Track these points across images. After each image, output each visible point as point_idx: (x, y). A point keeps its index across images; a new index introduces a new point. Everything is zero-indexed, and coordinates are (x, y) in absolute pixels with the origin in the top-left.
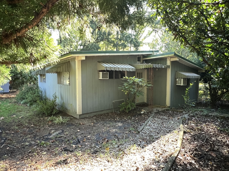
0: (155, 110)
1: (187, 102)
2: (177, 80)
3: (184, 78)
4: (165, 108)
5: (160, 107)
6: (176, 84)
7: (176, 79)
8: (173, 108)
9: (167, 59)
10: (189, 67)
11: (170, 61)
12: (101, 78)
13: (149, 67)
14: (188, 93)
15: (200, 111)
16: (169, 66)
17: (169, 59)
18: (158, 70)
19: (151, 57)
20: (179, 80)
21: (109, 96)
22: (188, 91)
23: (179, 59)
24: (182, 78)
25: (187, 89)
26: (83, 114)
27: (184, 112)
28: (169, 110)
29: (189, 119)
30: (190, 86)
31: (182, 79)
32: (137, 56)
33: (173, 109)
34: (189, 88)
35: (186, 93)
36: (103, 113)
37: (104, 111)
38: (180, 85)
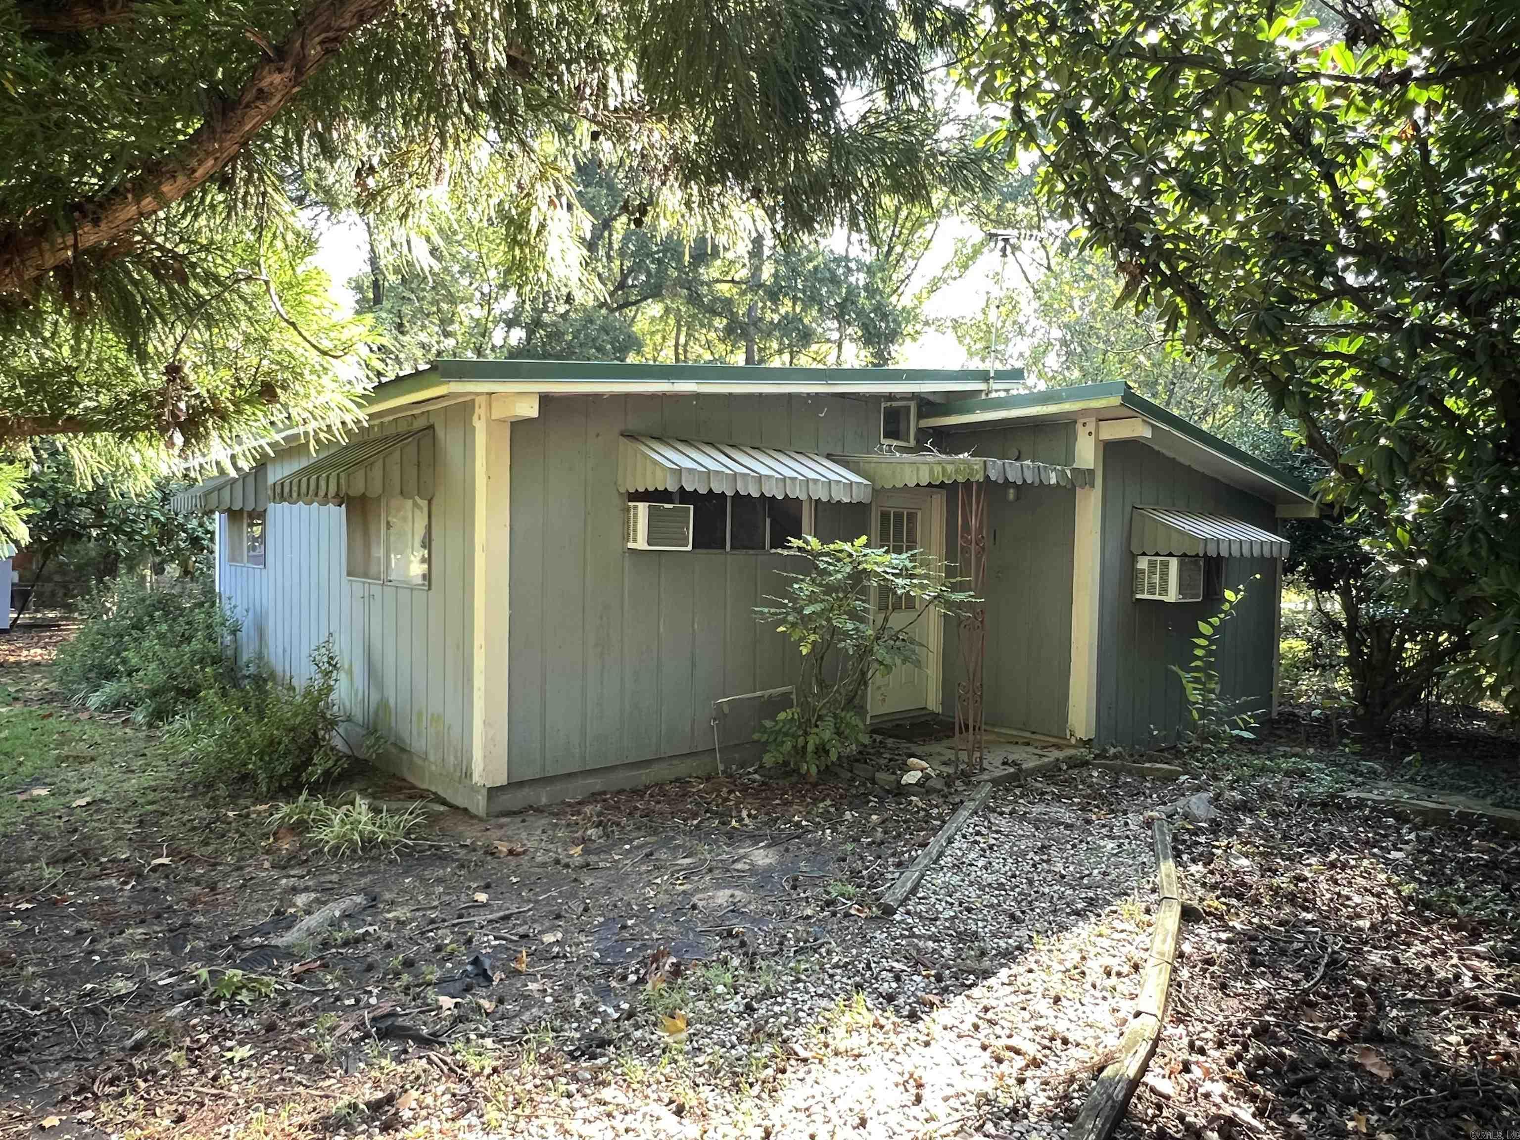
0: (998, 762)
1: (1203, 713)
2: (1143, 564)
3: (1185, 555)
4: (1059, 747)
5: (1028, 744)
6: (1133, 593)
7: (1133, 558)
8: (1112, 751)
9: (1079, 426)
10: (1216, 480)
11: (1097, 440)
12: (641, 544)
13: (961, 479)
14: (1210, 653)
15: (1287, 774)
16: (1091, 472)
17: (1091, 427)
18: (1018, 498)
19: (971, 411)
20: (1152, 564)
21: (693, 665)
22: (1212, 642)
23: (1153, 426)
24: (1170, 555)
25: (1204, 628)
26: (513, 785)
27: (1183, 778)
28: (1085, 764)
29: (1219, 825)
30: (1226, 607)
31: (1174, 563)
32: (883, 405)
33: (1115, 757)
34: (1215, 621)
35: (1199, 652)
36: (645, 776)
37: (656, 767)
38: (1156, 597)
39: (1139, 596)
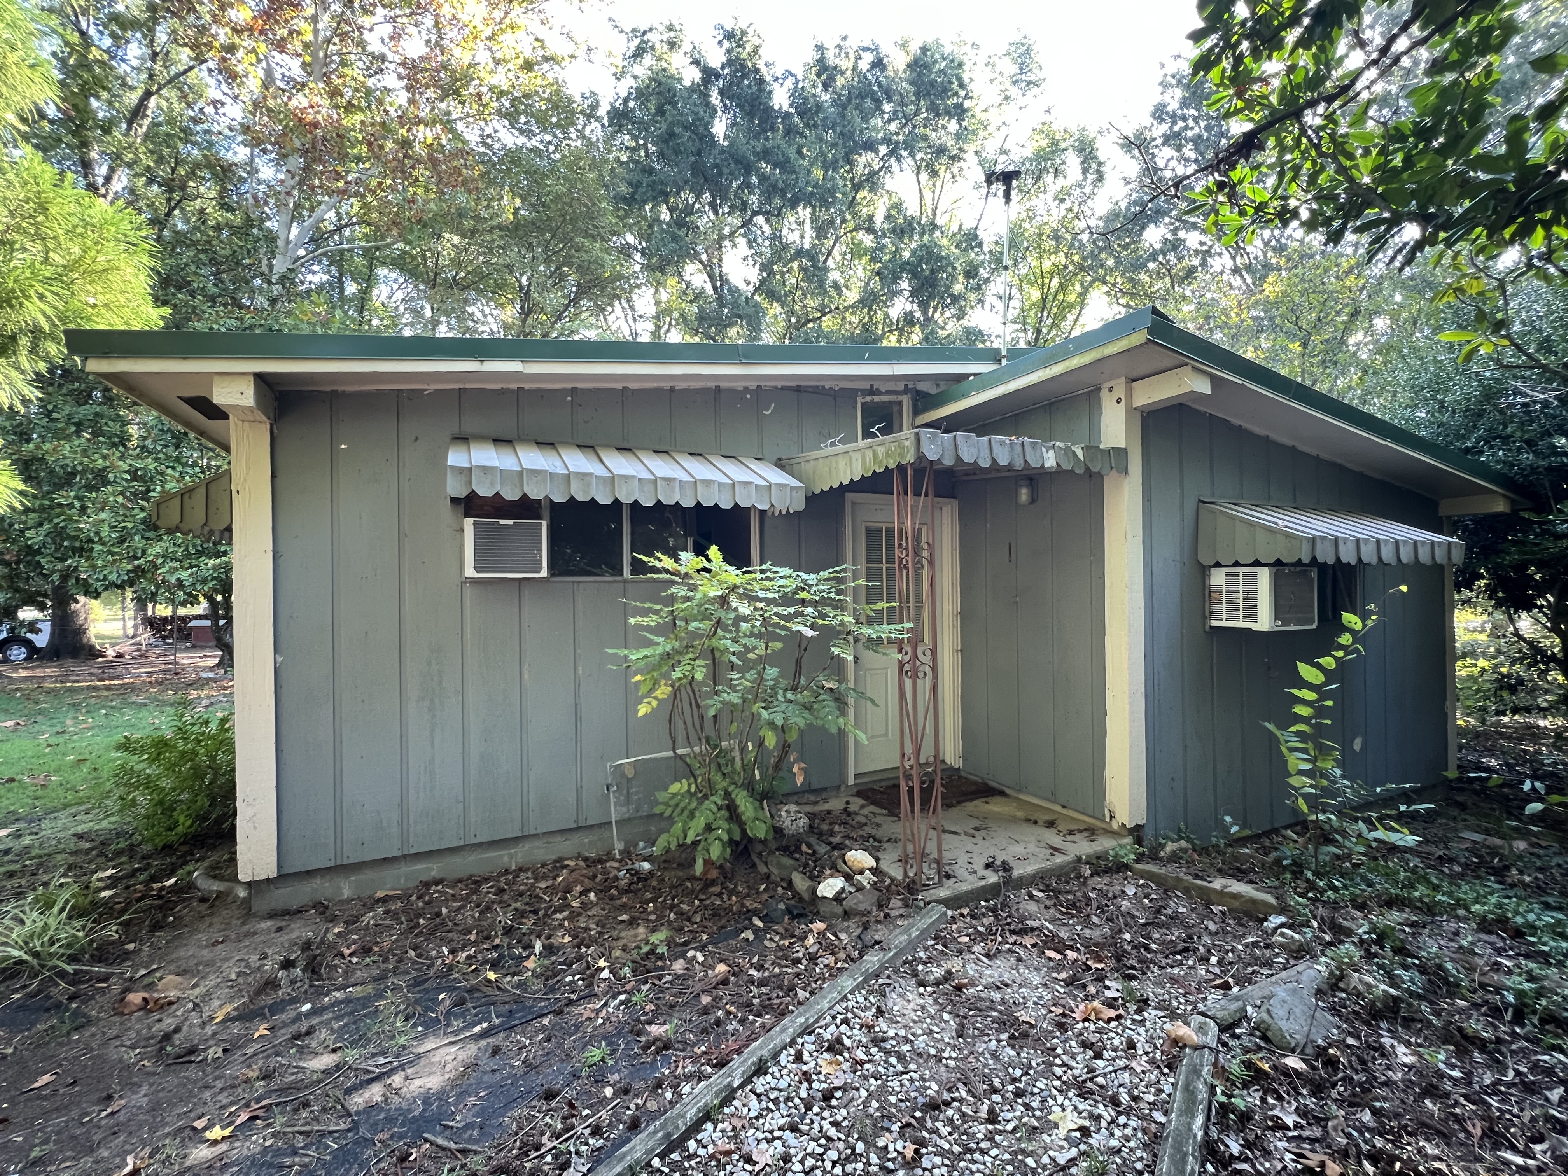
2: (1218, 578)
3: (1278, 563)
4: (1092, 832)
5: (1051, 824)
6: (1205, 618)
7: (1204, 571)
8: (1170, 847)
9: (1104, 393)
11: (1130, 410)
12: (470, 572)
13: (892, 465)
14: (1320, 711)
16: (1121, 453)
17: (1120, 391)
18: (1033, 501)
20: (1232, 579)
22: (1323, 696)
24: (1257, 563)
25: (1306, 671)
26: (283, 877)
27: (1275, 920)
30: (1346, 639)
31: (1264, 577)
32: (860, 400)
34: (1328, 662)
35: (1304, 711)
38: (1241, 624)
39: (1214, 623)
